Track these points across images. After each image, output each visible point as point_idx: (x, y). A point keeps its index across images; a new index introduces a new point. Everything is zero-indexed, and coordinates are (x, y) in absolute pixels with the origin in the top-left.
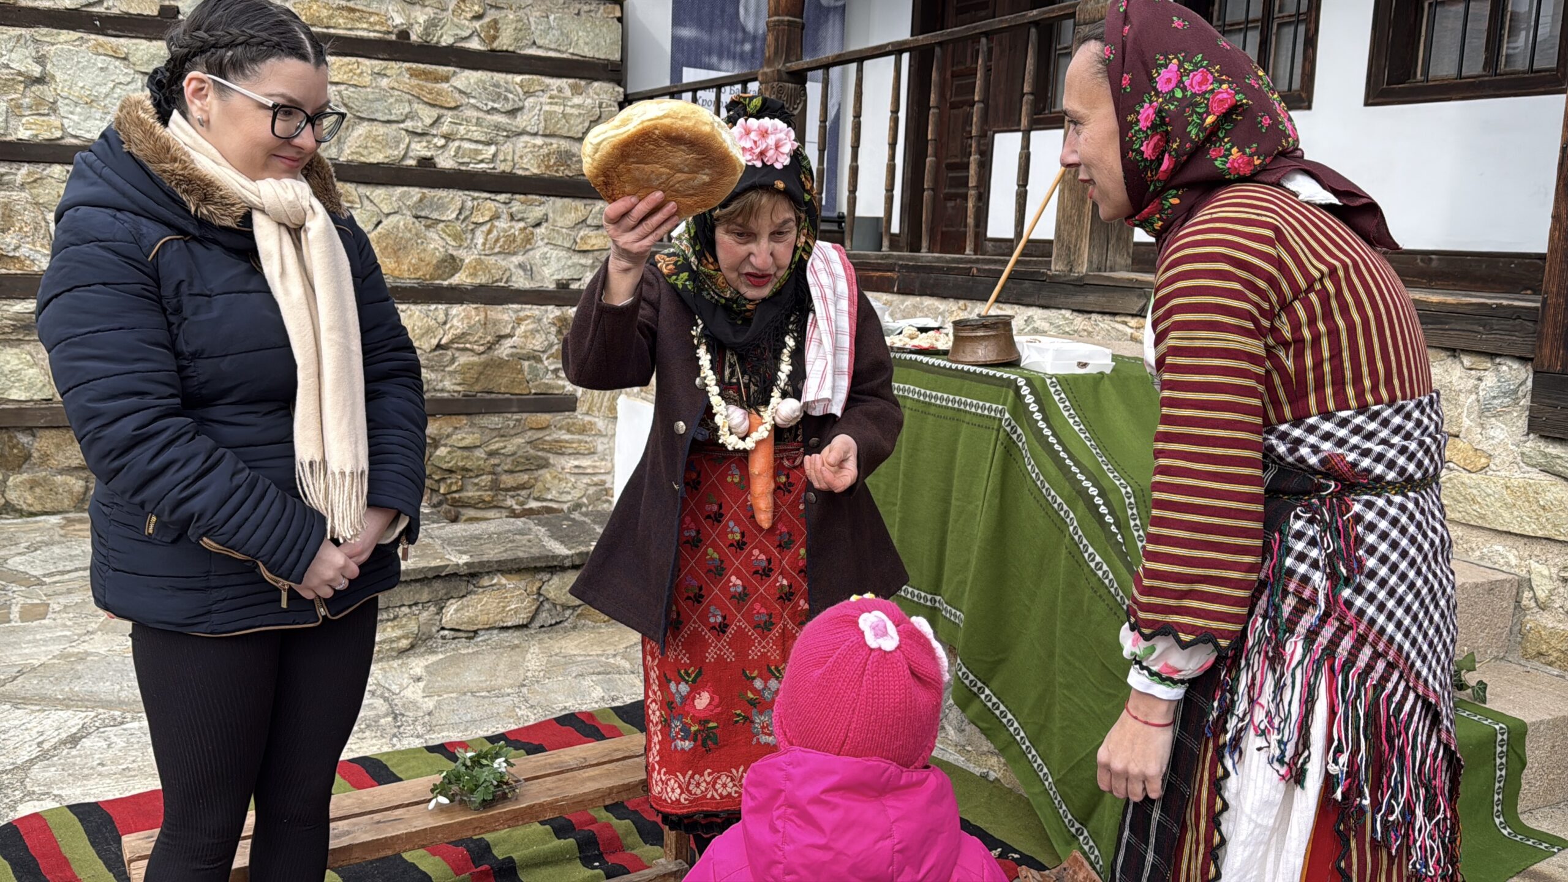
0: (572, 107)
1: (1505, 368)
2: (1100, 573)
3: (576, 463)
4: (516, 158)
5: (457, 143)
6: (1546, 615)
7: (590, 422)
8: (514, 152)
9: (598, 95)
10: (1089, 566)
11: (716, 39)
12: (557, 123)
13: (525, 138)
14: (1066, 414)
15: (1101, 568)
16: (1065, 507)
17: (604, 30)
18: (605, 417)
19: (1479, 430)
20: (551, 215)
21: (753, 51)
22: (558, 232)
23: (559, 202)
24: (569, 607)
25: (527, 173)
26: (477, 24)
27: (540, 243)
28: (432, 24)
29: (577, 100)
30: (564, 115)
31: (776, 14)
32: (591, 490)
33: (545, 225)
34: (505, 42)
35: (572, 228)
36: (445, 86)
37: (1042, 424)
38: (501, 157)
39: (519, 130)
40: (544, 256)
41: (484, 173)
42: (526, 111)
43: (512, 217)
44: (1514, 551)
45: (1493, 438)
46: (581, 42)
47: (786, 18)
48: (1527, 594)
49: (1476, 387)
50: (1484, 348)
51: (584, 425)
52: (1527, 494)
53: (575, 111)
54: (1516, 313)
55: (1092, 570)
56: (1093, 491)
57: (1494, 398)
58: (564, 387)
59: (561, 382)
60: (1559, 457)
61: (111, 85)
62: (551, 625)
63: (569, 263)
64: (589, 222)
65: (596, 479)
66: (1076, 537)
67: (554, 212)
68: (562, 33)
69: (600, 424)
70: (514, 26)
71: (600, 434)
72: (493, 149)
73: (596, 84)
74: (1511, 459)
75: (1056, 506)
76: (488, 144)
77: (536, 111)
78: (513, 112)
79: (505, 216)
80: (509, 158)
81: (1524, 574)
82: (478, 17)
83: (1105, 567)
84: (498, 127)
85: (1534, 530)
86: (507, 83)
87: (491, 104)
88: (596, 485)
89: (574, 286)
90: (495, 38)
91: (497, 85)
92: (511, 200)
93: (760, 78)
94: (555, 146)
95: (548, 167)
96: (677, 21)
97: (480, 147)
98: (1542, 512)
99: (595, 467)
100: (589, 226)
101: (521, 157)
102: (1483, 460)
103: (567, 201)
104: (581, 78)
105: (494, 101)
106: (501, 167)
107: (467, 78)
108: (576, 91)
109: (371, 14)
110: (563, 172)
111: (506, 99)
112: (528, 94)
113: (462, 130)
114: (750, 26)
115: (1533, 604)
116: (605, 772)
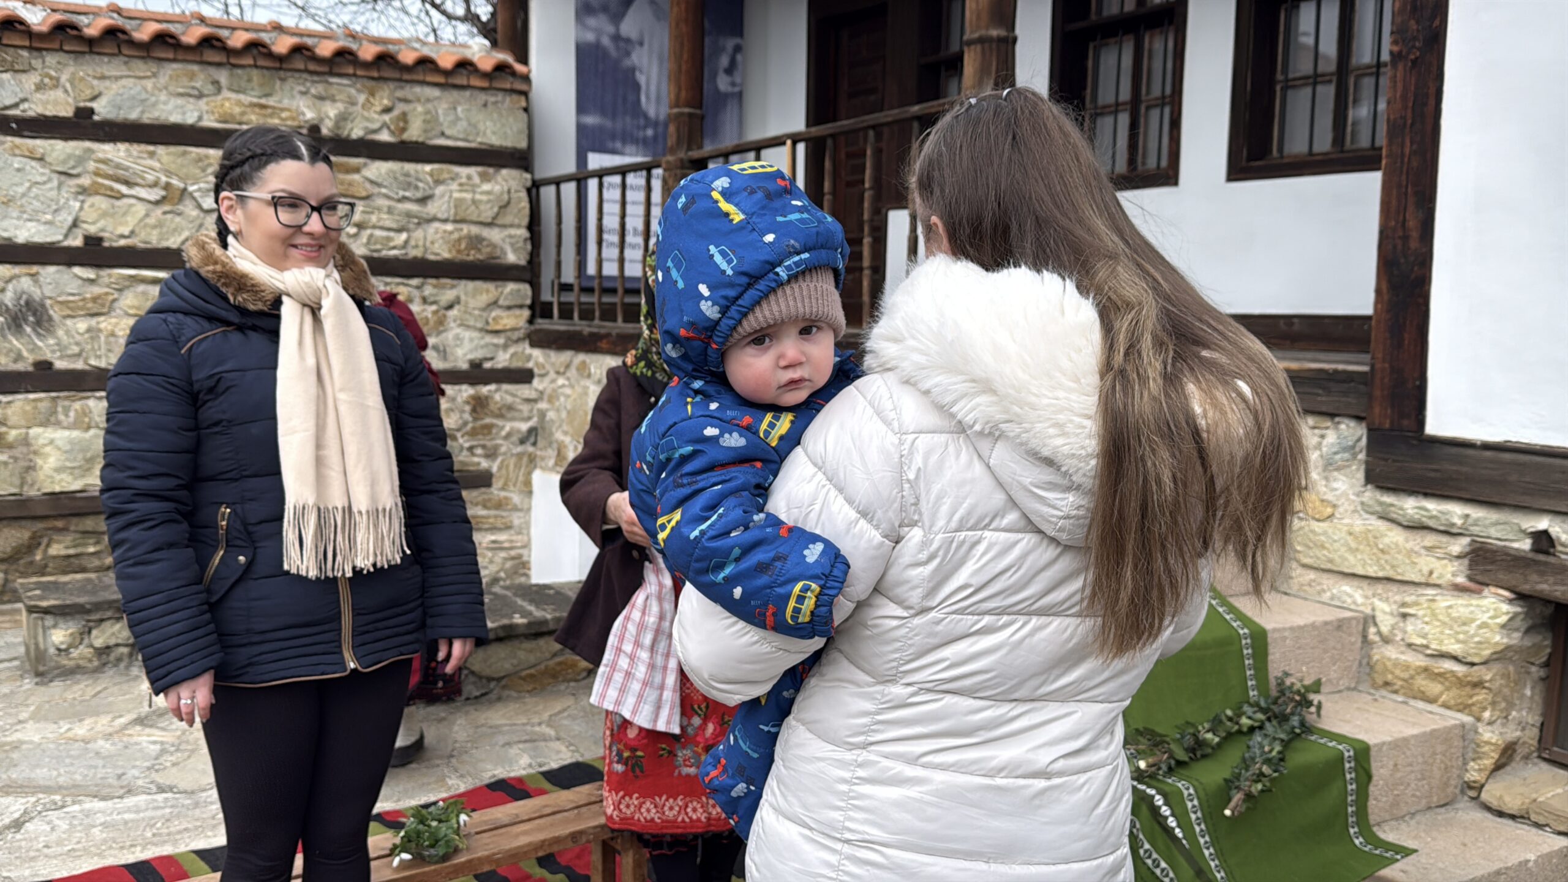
0: (483, 193)
1: (1343, 426)
3: (493, 538)
4: (428, 244)
5: (369, 232)
6: (1389, 647)
7: (506, 498)
8: (425, 238)
9: (506, 181)
11: (619, 125)
12: (467, 209)
13: (436, 225)
17: (511, 119)
18: (521, 492)
19: (1324, 483)
20: (463, 298)
21: (655, 138)
22: (470, 314)
23: (471, 285)
24: (493, 679)
25: (438, 258)
26: (387, 118)
27: (452, 325)
28: (342, 118)
29: (486, 187)
30: (474, 202)
31: (677, 105)
32: (509, 565)
33: (457, 307)
34: (414, 133)
35: (484, 309)
36: (356, 177)
38: (413, 243)
39: (430, 217)
40: (457, 337)
41: (396, 260)
42: (436, 198)
43: (425, 300)
44: (1360, 592)
45: (1336, 489)
46: (488, 132)
47: (687, 110)
48: (1372, 630)
49: (1320, 444)
50: (1324, 409)
51: (500, 501)
52: (1369, 539)
53: (484, 198)
54: (1349, 377)
57: (1336, 453)
58: (479, 464)
59: (476, 459)
60: (1392, 505)
61: (27, 185)
62: (476, 698)
63: (482, 342)
64: (501, 302)
65: (513, 553)
67: (466, 294)
68: (470, 124)
69: (516, 498)
70: (422, 118)
71: (516, 509)
72: (404, 236)
73: (504, 172)
74: (1352, 508)
76: (399, 230)
77: (446, 198)
78: (423, 200)
79: (417, 300)
80: (421, 243)
81: (1368, 611)
82: (387, 110)
84: (409, 215)
85: (1375, 572)
86: (417, 171)
87: (401, 193)
88: (513, 558)
89: (487, 365)
90: (403, 130)
91: (407, 175)
92: (423, 284)
93: (664, 165)
94: (465, 231)
95: (459, 251)
96: (581, 109)
97: (392, 234)
98: (1381, 555)
99: (511, 541)
100: (500, 307)
101: (432, 243)
102: (1329, 510)
103: (479, 284)
104: (490, 165)
105: (404, 190)
106: (413, 253)
107: (378, 169)
108: (485, 178)
109: (283, 110)
110: (473, 256)
111: (417, 188)
112: (438, 182)
113: (374, 218)
114: (652, 113)
115: (1377, 638)
116: (536, 826)
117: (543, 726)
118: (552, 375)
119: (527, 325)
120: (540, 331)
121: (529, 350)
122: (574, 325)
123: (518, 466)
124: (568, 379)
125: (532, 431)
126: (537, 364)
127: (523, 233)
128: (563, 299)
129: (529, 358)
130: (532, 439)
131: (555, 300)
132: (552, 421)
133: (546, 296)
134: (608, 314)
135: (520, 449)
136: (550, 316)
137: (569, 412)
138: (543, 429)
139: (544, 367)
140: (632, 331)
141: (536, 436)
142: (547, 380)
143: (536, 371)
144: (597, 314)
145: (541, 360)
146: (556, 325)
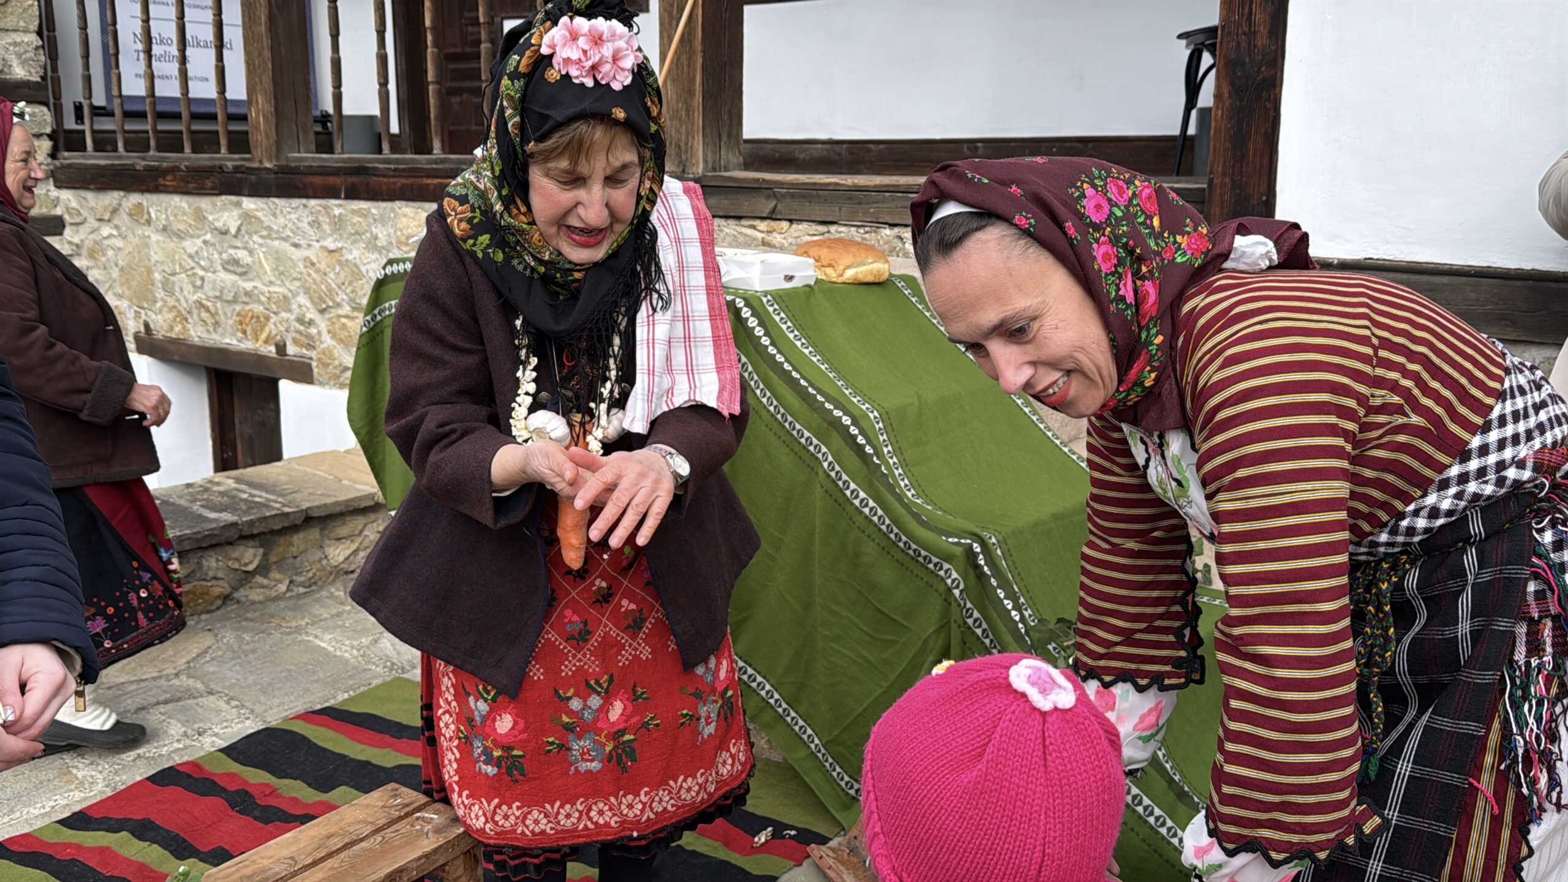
2: (866, 510)
10: (852, 504)
14: (791, 336)
15: (867, 505)
16: (815, 441)
37: (772, 350)
55: (857, 508)
56: (846, 420)
66: (833, 474)
75: (803, 441)
83: (871, 503)
116: (331, 873)
117: (183, 678)
118: (92, 223)
119: (49, 160)
120: (69, 166)
121: (54, 193)
122: (120, 158)
124: (117, 227)
126: (68, 210)
127: (33, 39)
128: (96, 127)
129: (56, 202)
131: (86, 127)
133: (70, 124)
134: (171, 143)
136: (83, 148)
137: (122, 269)
139: (79, 214)
140: (209, 163)
142: (83, 231)
143: (67, 217)
144: (152, 143)
145: (74, 204)
146: (91, 158)
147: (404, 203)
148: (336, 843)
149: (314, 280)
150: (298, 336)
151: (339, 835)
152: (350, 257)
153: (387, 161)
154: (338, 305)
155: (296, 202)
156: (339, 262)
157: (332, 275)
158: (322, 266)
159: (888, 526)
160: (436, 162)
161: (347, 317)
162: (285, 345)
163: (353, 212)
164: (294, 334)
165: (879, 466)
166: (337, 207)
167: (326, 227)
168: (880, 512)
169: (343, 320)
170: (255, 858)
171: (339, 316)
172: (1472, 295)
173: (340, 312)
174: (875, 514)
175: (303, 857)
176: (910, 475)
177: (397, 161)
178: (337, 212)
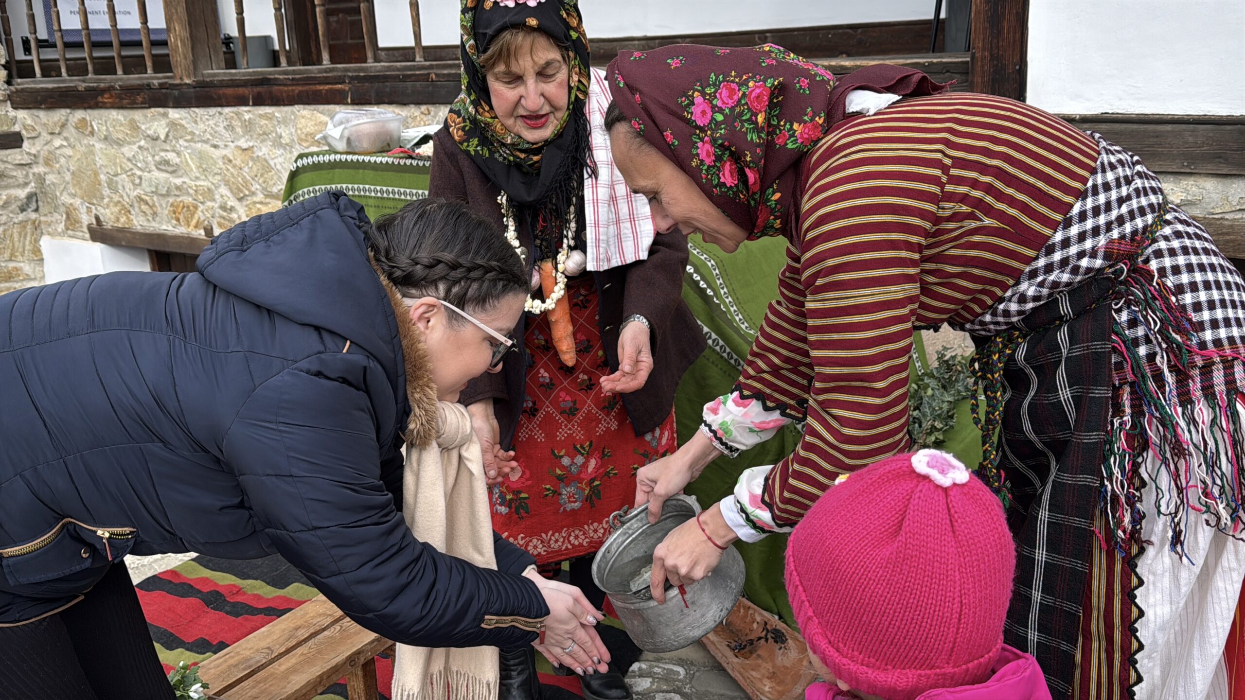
7: (16, 269)
18: (31, 261)
54: (946, 68)
69: (27, 267)
116: (302, 658)
118: (45, 136)
119: (6, 86)
120: (23, 90)
121: (12, 113)
122: (64, 81)
123: (23, 235)
124: (66, 139)
125: (30, 197)
126: (25, 127)
128: (42, 57)
129: (14, 121)
130: (33, 206)
131: (34, 57)
132: (54, 184)
133: (20, 55)
134: (105, 67)
135: (21, 217)
136: (34, 76)
137: (73, 173)
138: (45, 194)
139: (35, 129)
140: (139, 82)
141: (37, 201)
142: (40, 142)
143: (24, 132)
144: (90, 68)
145: (29, 122)
146: (40, 83)
147: (301, 106)
148: (303, 634)
149: (232, 174)
150: (222, 221)
151: (305, 627)
152: (260, 154)
153: (285, 73)
154: (253, 194)
155: (212, 111)
156: (252, 158)
157: (246, 169)
158: (238, 162)
159: (729, 354)
160: (326, 71)
161: (261, 203)
162: (212, 229)
163: (261, 116)
164: (219, 220)
165: (719, 305)
166: (247, 112)
167: (239, 130)
168: (721, 343)
169: (258, 206)
170: (238, 650)
171: (255, 203)
172: (1191, 139)
173: (255, 199)
174: (717, 344)
175: (278, 646)
176: (742, 311)
177: (294, 72)
178: (247, 117)
